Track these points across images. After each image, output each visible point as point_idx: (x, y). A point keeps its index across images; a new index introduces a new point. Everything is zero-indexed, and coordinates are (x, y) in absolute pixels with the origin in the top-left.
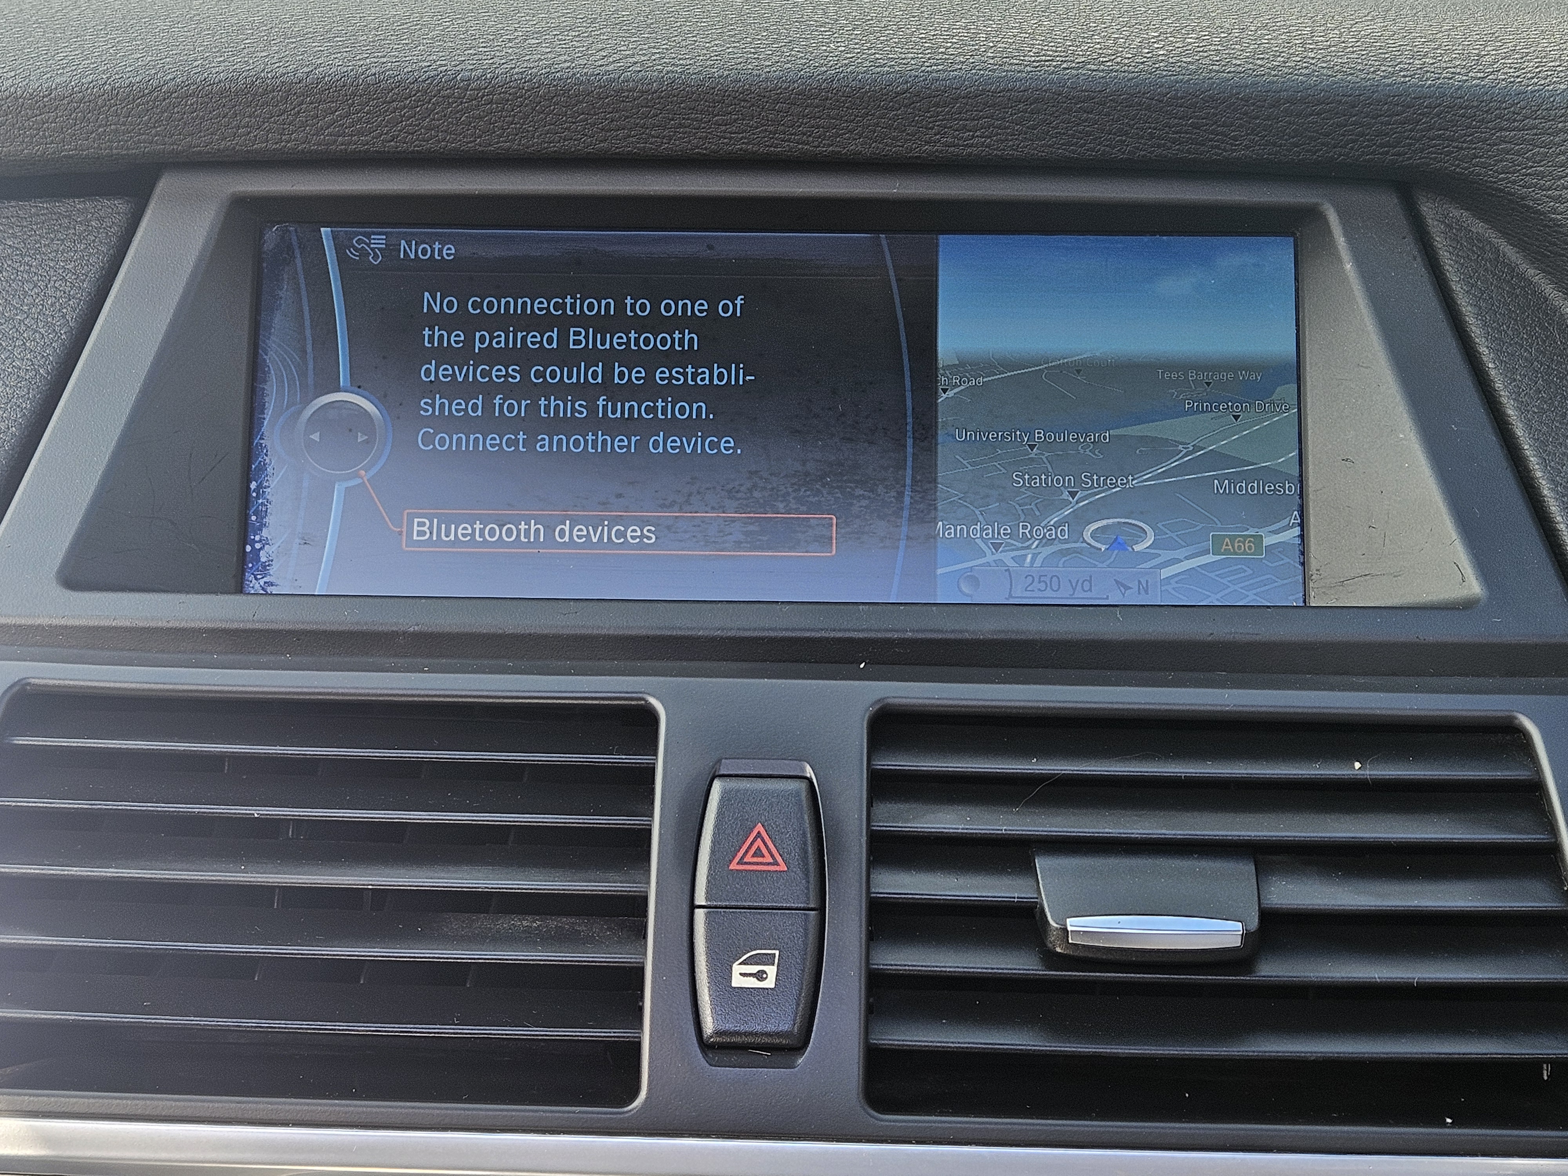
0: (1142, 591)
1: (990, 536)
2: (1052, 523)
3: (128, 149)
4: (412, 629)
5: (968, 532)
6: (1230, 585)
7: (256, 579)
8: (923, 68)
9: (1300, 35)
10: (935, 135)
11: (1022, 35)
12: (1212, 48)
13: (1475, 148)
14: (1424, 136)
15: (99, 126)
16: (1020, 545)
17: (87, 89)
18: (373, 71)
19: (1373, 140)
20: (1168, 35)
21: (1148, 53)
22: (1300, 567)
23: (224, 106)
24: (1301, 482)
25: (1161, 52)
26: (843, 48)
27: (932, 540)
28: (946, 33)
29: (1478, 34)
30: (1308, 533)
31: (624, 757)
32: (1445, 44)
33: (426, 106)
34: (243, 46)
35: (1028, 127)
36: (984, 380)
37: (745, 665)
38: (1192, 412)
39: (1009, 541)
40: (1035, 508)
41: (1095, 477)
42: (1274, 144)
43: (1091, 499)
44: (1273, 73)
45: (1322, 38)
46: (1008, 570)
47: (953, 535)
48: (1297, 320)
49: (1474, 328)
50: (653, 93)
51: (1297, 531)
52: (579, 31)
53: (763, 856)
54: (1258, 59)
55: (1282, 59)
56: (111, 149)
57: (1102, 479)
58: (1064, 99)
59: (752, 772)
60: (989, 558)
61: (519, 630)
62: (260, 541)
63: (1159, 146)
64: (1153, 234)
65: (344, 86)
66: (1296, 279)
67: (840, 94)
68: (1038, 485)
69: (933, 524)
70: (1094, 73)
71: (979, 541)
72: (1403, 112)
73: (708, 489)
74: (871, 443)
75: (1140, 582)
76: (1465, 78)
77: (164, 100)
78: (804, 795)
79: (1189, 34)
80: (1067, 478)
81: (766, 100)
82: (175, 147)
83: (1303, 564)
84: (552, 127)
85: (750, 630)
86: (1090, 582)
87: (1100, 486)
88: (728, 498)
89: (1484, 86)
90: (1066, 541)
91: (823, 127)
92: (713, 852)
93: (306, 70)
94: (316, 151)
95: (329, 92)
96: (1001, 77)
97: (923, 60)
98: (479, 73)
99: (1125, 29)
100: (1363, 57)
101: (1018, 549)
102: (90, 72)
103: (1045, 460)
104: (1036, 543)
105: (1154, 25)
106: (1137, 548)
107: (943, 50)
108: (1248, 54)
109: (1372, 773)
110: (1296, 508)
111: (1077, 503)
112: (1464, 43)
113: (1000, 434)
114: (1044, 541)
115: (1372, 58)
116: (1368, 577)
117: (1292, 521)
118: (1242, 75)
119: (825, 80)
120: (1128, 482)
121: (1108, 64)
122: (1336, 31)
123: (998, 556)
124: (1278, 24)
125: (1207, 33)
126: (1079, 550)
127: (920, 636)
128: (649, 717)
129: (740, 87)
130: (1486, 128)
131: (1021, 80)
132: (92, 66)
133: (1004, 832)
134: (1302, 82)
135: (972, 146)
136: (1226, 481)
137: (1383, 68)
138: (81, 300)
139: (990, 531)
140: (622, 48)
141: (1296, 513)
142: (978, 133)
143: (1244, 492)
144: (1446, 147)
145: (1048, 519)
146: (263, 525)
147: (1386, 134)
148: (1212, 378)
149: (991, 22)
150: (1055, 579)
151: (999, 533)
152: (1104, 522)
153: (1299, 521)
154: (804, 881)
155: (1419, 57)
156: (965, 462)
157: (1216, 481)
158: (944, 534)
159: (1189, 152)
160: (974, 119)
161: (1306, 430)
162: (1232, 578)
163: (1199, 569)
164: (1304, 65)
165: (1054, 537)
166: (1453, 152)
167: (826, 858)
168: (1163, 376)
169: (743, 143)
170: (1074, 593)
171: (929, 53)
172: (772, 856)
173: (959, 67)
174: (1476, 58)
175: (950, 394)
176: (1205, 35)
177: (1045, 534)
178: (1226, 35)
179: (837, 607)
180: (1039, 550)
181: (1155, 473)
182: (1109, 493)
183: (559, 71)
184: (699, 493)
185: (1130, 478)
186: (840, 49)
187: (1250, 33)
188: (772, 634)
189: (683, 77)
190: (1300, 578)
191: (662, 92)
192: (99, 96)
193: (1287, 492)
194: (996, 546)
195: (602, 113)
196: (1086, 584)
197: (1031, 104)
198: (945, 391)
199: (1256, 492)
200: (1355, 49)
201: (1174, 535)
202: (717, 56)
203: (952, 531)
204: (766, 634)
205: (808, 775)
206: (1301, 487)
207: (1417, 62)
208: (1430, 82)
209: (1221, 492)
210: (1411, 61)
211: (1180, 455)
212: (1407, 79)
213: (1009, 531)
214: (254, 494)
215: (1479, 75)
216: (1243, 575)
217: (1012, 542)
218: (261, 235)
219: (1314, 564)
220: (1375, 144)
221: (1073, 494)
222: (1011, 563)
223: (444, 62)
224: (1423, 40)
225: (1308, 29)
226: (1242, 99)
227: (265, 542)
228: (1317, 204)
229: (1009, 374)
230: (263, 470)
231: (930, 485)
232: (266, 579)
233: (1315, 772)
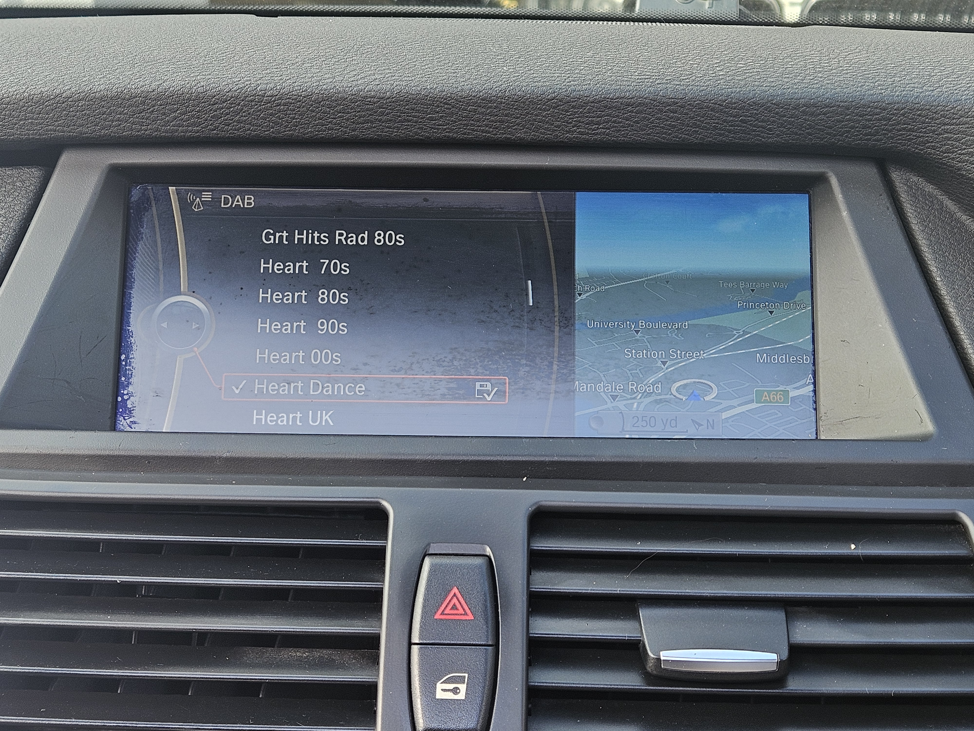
0: (710, 427)
1: (610, 390)
2: (650, 382)
3: (40, 135)
4: (225, 455)
5: (595, 388)
6: (767, 423)
7: (125, 419)
8: (565, 84)
9: (812, 62)
10: (573, 127)
11: (630, 62)
12: (755, 70)
13: (927, 137)
14: (894, 129)
15: (21, 120)
16: (630, 397)
17: (13, 95)
18: (202, 84)
19: (860, 131)
20: (726, 62)
21: (713, 74)
22: (813, 411)
23: (103, 107)
24: (814, 355)
25: (721, 74)
26: (513, 70)
27: (572, 393)
28: (580, 60)
29: (929, 62)
30: (819, 389)
31: (365, 541)
32: (907, 68)
33: (236, 107)
34: (116, 68)
35: (634, 122)
36: (606, 287)
37: (447, 479)
38: (742, 309)
39: (622, 394)
40: (639, 373)
41: (679, 352)
42: (796, 134)
43: (677, 366)
44: (795, 87)
45: (827, 64)
46: (621, 413)
47: (585, 390)
48: (811, 248)
49: (927, 255)
50: (387, 99)
51: (811, 387)
52: (339, 58)
53: (457, 609)
54: (785, 78)
55: (801, 78)
56: (29, 135)
57: (683, 353)
58: (658, 104)
59: (451, 552)
60: (610, 405)
61: (297, 456)
62: (127, 394)
63: (720, 135)
64: (716, 192)
65: (183, 94)
66: (810, 222)
67: (510, 100)
68: (641, 357)
69: (572, 383)
70: (677, 86)
71: (602, 394)
72: (881, 113)
73: (423, 360)
74: (531, 329)
75: (708, 420)
76: (921, 90)
77: (64, 103)
78: (485, 568)
79: (739, 61)
80: (660, 353)
81: (461, 104)
82: (71, 134)
83: (815, 409)
84: (320, 121)
85: (450, 455)
86: (676, 421)
87: (682, 358)
88: (438, 366)
89: (933, 96)
90: (660, 394)
91: (499, 122)
92: (424, 607)
93: (157, 83)
94: (165, 136)
95: (173, 98)
96: (616, 89)
97: (565, 78)
98: (272, 85)
99: (697, 58)
100: (854, 77)
101: (628, 399)
102: (14, 84)
103: (646, 340)
104: (640, 395)
105: (716, 55)
106: (707, 399)
107: (578, 71)
108: (778, 75)
109: (863, 551)
110: (811, 372)
111: (667, 369)
112: (920, 68)
113: (616, 323)
114: (645, 394)
115: (860, 78)
116: (858, 419)
117: (808, 381)
118: (775, 88)
119: (501, 91)
120: (700, 355)
121: (687, 80)
122: (835, 60)
123: (615, 404)
124: (798, 55)
125: (751, 61)
126: (667, 400)
127: (563, 459)
128: (383, 515)
129: (444, 95)
130: (935, 123)
131: (630, 91)
132: (16, 80)
133: (618, 592)
134: (814, 93)
135: (597, 134)
136: (765, 355)
137: (867, 84)
138: (8, 235)
139: (610, 388)
140: (367, 69)
141: (811, 375)
142: (601, 126)
143: (776, 362)
144: (909, 136)
145: (649, 379)
146: (129, 384)
147: (869, 127)
148: (755, 286)
149: (609, 53)
150: (652, 419)
151: (615, 389)
152: (685, 382)
153: (813, 381)
154: (484, 627)
155: (891, 77)
156: (593, 342)
157: (758, 354)
158: (579, 389)
159: (740, 138)
160: (598, 117)
161: (817, 320)
162: (768, 419)
163: (747, 412)
164: (815, 82)
165: (652, 391)
166: (913, 139)
167: (499, 610)
168: (723, 286)
169: (446, 132)
170: (665, 428)
171: (569, 74)
172: (464, 609)
173: (589, 83)
174: (928, 77)
175: (584, 297)
176: (750, 62)
177: (646, 389)
178: (764, 62)
179: (508, 440)
180: (642, 400)
181: (718, 349)
182: (688, 362)
183: (325, 85)
184: (418, 362)
185: (702, 352)
186: (510, 70)
187: (779, 61)
188: (465, 458)
189: (407, 88)
190: (814, 419)
191: (393, 98)
192: (20, 100)
193: (805, 362)
194: (614, 397)
195: (353, 112)
196: (673, 422)
197: (636, 107)
198: (580, 295)
199: (784, 362)
200: (848, 71)
201: (730, 390)
202: (429, 75)
203: (585, 387)
204: (461, 458)
205: (488, 554)
206: (814, 359)
207: (889, 80)
208: (898, 93)
209: (762, 361)
210: (885, 79)
211: (734, 338)
212: (883, 91)
213: (622, 388)
214: (124, 363)
215: (930, 89)
216: (776, 416)
217: (624, 394)
218: (130, 191)
219: (822, 409)
220: (861, 134)
221: (664, 363)
222: (623, 408)
223: (249, 78)
224: (892, 66)
225: (818, 58)
226: (774, 104)
227: (130, 395)
228: (824, 173)
229: (622, 284)
230: (130, 347)
231: (570, 358)
232: (131, 420)
233: (826, 551)
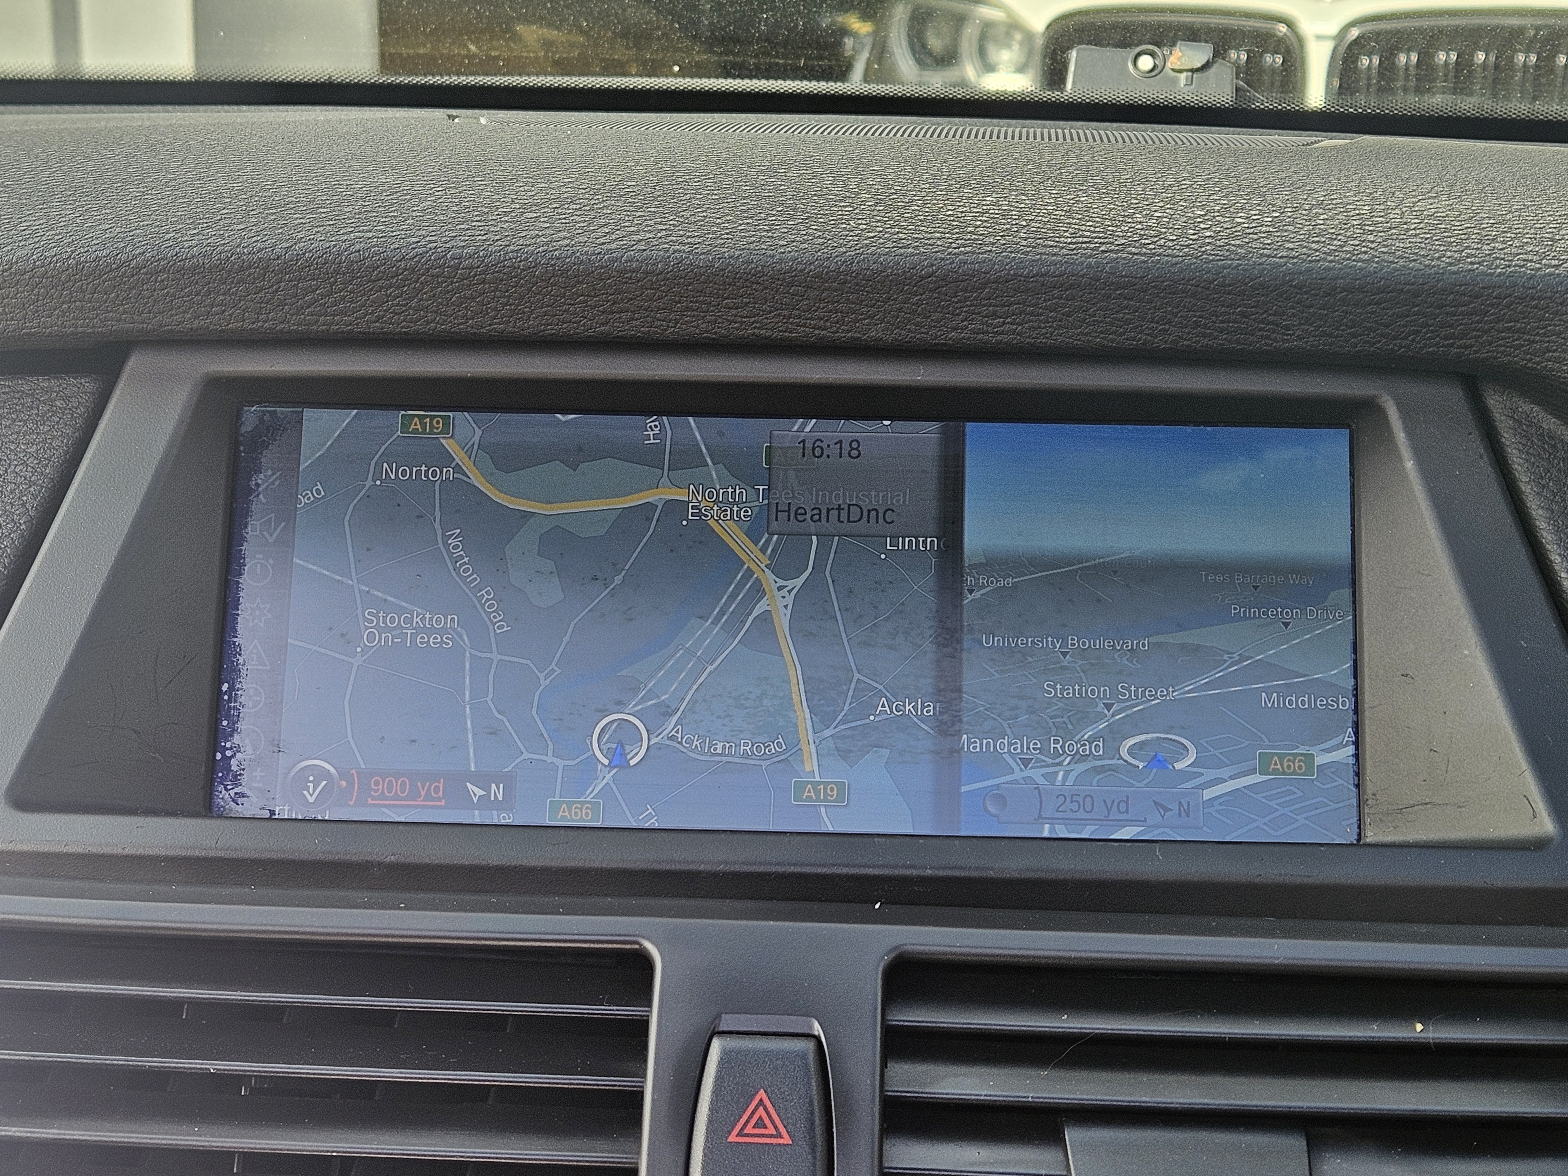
0: (1183, 814)
1: (1019, 751)
2: (1086, 737)
3: (94, 326)
4: (388, 860)
5: (995, 746)
6: (1279, 808)
7: (226, 790)
8: (950, 250)
9: (1358, 214)
10: (962, 321)
11: (1057, 213)
12: (1264, 229)
13: (1548, 342)
14: (1492, 328)
15: (63, 303)
16: (1051, 761)
17: (50, 263)
18: (357, 247)
19: (1437, 331)
20: (1216, 214)
21: (1194, 234)
22: (1354, 789)
23: (197, 282)
24: (1356, 696)
25: (1208, 234)
26: (865, 227)
27: (956, 755)
28: (975, 210)
29: (1551, 215)
30: (1364, 752)
31: (615, 1008)
32: (1516, 226)
33: (413, 286)
34: (219, 217)
35: (1063, 314)
36: (1015, 580)
37: (750, 904)
38: (1238, 618)
39: (1038, 756)
40: (1067, 721)
41: (1133, 688)
42: (1330, 335)
43: (1129, 712)
44: (1330, 258)
45: (1381, 219)
46: (1037, 788)
47: (978, 749)
48: (1353, 518)
49: (1545, 534)
50: (658, 274)
51: (1351, 749)
52: (581, 204)
53: (765, 1127)
54: (1313, 242)
55: (1339, 243)
56: (76, 327)
57: (1140, 690)
58: (1102, 286)
59: (755, 1029)
60: (1018, 775)
61: (505, 862)
62: (231, 748)
63: (1205, 336)
64: (1197, 424)
65: (325, 264)
66: (1352, 474)
67: (861, 277)
68: (1071, 695)
69: (956, 738)
70: (1136, 257)
71: (1006, 756)
72: (1471, 302)
73: (714, 696)
74: (891, 648)
75: (1180, 803)
76: (1538, 266)
77: (133, 276)
78: (811, 1057)
79: (1238, 213)
80: (1102, 689)
81: (780, 282)
82: (145, 326)
83: (1357, 786)
84: (549, 308)
85: (755, 864)
86: (1127, 802)
87: (1138, 698)
88: (736, 707)
89: (1559, 275)
90: (1101, 758)
91: (841, 312)
92: (710, 1121)
93: (285, 245)
94: (296, 331)
95: (310, 270)
96: (1034, 261)
97: (950, 241)
98: (470, 250)
99: (1168, 206)
100: (1427, 242)
101: (1048, 766)
102: (54, 245)
103: (1078, 669)
104: (1069, 759)
105: (1200, 202)
106: (1179, 766)
107: (972, 229)
108: (1302, 237)
109: (1436, 1035)
110: (1350, 724)
111: (1113, 716)
112: (1536, 226)
113: (1030, 640)
114: (1077, 757)
115: (1437, 243)
116: (1428, 806)
117: (1346, 739)
118: (1295, 260)
119: (844, 262)
120: (1168, 693)
121: (1151, 246)
122: (1397, 211)
123: (1027, 773)
124: (1334, 202)
125: (1257, 212)
126: (1113, 767)
127: (941, 873)
128: (644, 963)
129: (752, 268)
130: (1560, 320)
131: (1056, 264)
132: (56, 237)
133: (1030, 1099)
134: (1361, 269)
135: (1002, 333)
136: (1275, 695)
137: (1449, 254)
138: (42, 487)
139: (1019, 746)
140: (626, 224)
141: (1350, 729)
142: (1009, 320)
143: (1294, 706)
144: (1517, 340)
145: (1083, 733)
146: (234, 730)
147: (1451, 326)
148: (1260, 581)
149: (1024, 197)
150: (1088, 799)
151: (1028, 748)
152: (1143, 737)
153: (1354, 739)
154: (809, 1157)
155: (1488, 242)
156: (992, 670)
157: (1264, 694)
158: (968, 748)
159: (1238, 342)
160: (1004, 306)
161: (1362, 639)
162: (1281, 800)
163: (1243, 789)
164: (1363, 249)
165: (1087, 753)
166: (1523, 346)
167: (834, 1130)
168: (1206, 579)
169: (755, 328)
170: (1109, 814)
171: (957, 233)
172: (776, 1127)
173: (989, 249)
174: (1550, 243)
175: (977, 595)
176: (1255, 215)
177: (1078, 750)
178: (1278, 214)
179: (851, 839)
180: (1072, 767)
181: (1198, 684)
182: (1148, 705)
183: (557, 250)
184: (705, 701)
185: (1171, 689)
186: (861, 227)
187: (1304, 212)
188: (780, 869)
189: (691, 257)
190: (1354, 802)
191: (668, 273)
192: (63, 271)
193: (1341, 707)
194: (1026, 762)
195: (603, 294)
196: (1123, 805)
197: (1067, 290)
198: (971, 592)
199: (1306, 706)
200: (1418, 232)
201: (1216, 753)
202: (727, 234)
203: (978, 745)
204: (773, 869)
205: (816, 1033)
206: (1356, 702)
207: (1486, 247)
208: (1499, 270)
209: (1270, 706)
210: (1479, 246)
211: (1225, 665)
212: (1475, 266)
213: (1039, 746)
214: (226, 697)
215: (1554, 262)
216: (1292, 797)
217: (1043, 757)
218: (239, 415)
219: (1369, 788)
220: (1438, 336)
221: (1108, 707)
222: (1041, 781)
223: (434, 238)
224: (1491, 221)
225: (1366, 208)
226: (1295, 287)
227: (238, 749)
228: (1375, 396)
229: (1040, 574)
230: (236, 671)
231: (954, 695)
232: (237, 790)
233: (1373, 1035)
